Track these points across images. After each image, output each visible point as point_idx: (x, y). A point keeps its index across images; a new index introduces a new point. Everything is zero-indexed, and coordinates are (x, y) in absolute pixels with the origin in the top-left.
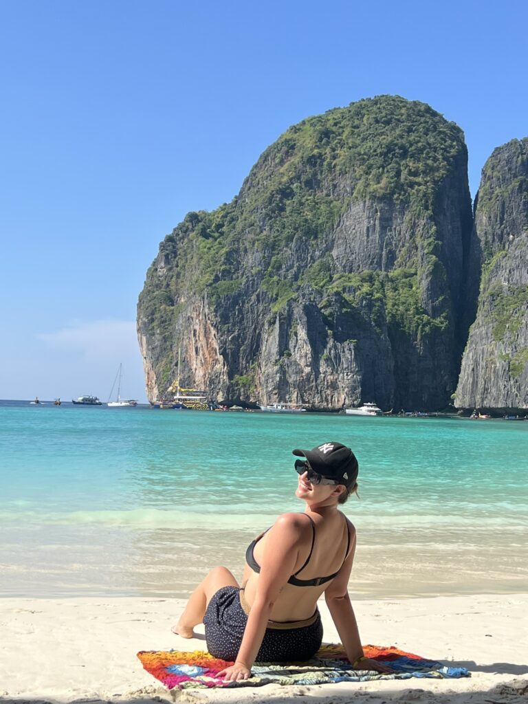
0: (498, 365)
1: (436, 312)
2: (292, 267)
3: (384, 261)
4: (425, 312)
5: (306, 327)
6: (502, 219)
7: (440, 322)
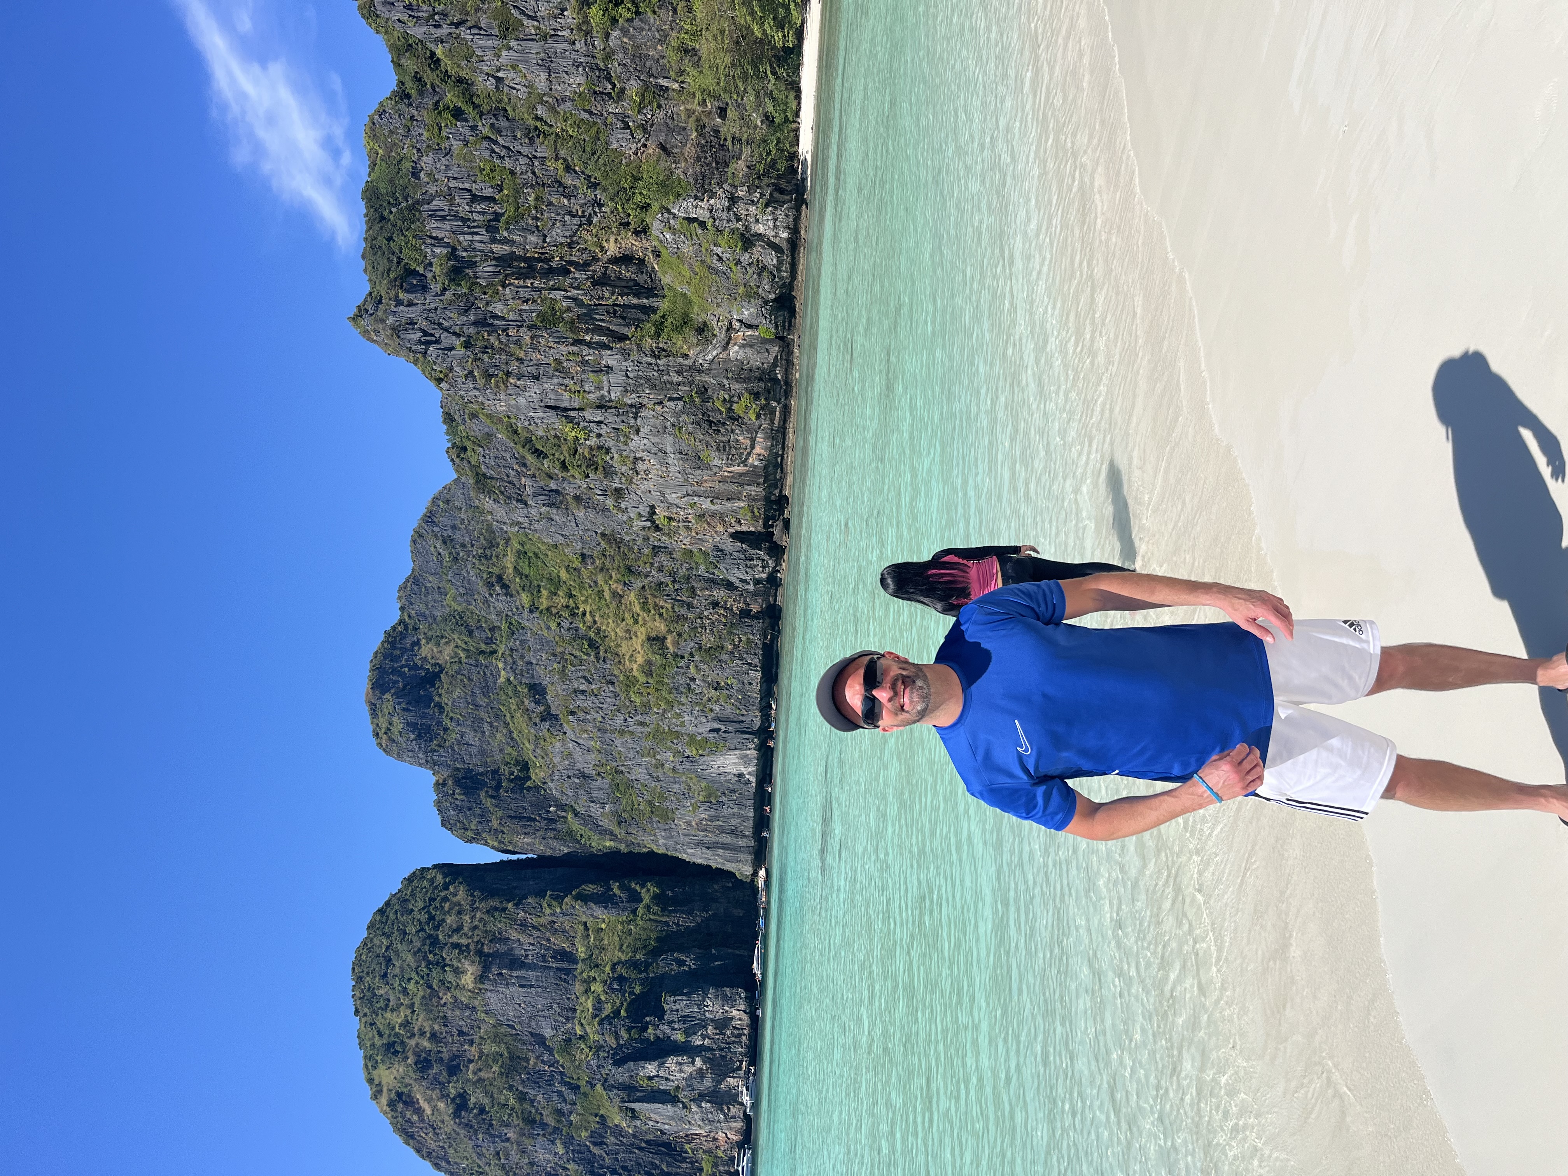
0: (703, 816)
1: (635, 898)
2: (560, 1094)
3: (565, 965)
4: (634, 912)
5: (641, 1063)
6: (530, 819)
7: (648, 892)
